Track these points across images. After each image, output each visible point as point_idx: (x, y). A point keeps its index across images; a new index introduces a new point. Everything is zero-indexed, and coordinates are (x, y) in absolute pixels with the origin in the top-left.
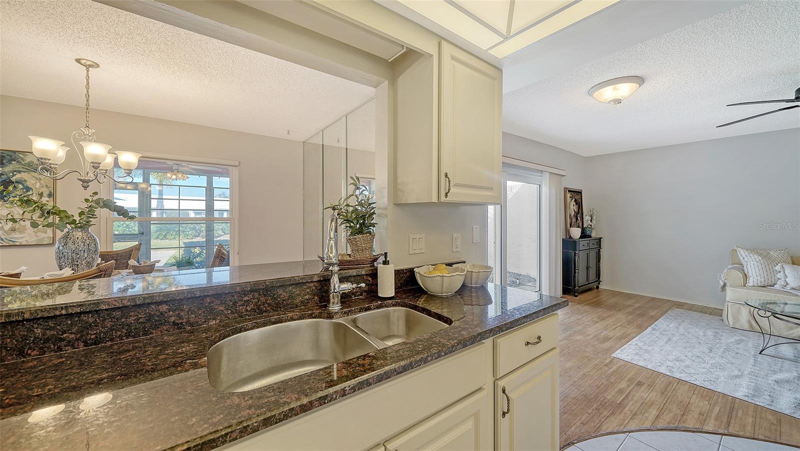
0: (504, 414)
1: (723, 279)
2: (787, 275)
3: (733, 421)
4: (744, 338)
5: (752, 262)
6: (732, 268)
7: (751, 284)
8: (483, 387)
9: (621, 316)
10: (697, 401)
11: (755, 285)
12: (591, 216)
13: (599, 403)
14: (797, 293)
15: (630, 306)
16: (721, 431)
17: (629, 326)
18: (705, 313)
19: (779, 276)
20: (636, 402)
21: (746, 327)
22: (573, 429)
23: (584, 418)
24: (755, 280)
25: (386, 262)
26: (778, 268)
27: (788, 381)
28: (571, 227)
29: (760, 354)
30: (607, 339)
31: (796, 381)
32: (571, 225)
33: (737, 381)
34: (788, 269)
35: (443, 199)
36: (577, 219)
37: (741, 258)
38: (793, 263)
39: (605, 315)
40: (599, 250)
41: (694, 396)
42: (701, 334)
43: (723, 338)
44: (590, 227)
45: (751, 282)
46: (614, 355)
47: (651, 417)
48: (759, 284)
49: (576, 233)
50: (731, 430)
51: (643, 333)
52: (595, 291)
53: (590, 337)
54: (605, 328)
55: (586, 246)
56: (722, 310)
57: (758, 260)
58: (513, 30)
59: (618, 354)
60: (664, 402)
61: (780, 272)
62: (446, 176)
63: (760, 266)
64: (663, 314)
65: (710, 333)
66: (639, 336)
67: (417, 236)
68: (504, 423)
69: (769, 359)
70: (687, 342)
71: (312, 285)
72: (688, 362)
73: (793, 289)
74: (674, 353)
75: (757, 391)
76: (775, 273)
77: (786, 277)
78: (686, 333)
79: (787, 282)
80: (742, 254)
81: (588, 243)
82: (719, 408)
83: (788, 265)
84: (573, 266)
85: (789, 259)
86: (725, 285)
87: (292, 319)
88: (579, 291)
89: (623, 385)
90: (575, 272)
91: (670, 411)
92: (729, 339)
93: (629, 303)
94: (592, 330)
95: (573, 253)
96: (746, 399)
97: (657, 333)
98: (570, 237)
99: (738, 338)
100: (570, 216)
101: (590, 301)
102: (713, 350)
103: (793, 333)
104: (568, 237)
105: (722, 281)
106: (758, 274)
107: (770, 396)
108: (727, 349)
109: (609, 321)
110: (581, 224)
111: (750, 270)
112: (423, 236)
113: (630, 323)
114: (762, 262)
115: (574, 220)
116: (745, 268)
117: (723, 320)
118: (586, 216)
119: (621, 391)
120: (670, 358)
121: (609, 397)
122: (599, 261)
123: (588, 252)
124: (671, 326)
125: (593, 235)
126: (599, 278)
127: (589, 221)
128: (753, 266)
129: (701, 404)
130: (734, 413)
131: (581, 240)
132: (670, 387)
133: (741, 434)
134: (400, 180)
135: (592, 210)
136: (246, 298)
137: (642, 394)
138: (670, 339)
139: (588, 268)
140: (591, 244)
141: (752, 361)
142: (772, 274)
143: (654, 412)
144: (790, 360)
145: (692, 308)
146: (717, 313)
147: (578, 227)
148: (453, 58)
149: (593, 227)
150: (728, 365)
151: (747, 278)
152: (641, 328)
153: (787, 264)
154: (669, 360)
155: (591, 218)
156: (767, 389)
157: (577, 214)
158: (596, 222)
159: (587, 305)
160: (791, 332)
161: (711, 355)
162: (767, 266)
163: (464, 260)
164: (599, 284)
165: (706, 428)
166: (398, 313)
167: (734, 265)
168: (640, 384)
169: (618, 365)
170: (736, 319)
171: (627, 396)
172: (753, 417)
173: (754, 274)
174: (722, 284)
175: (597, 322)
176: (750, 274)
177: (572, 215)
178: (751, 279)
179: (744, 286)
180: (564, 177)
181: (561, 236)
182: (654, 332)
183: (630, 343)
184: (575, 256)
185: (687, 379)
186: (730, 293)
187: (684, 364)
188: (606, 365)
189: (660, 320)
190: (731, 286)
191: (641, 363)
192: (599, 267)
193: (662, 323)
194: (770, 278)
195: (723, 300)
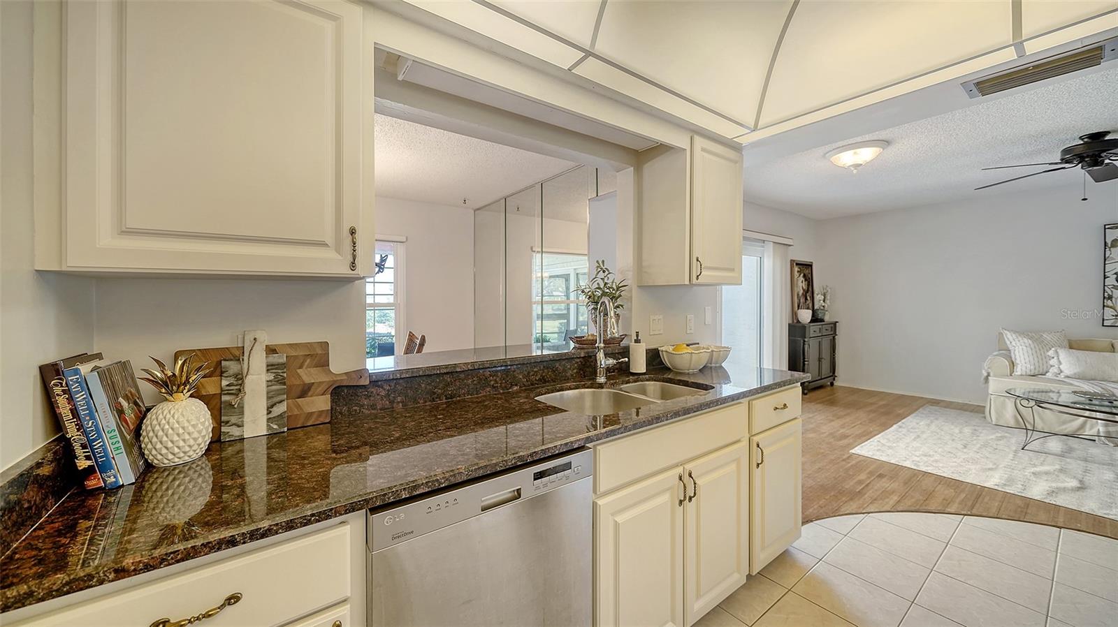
0: (758, 465)
1: (986, 368)
2: (1062, 361)
3: (977, 505)
4: (1006, 434)
5: (1020, 347)
6: (997, 355)
7: (1019, 373)
8: (742, 440)
9: (862, 415)
10: (942, 490)
11: (1024, 373)
12: (824, 295)
13: (836, 491)
14: (1071, 382)
15: (872, 404)
16: (963, 512)
17: (870, 425)
18: (966, 410)
19: (1052, 362)
20: (876, 490)
21: (1012, 423)
22: (811, 510)
23: (821, 502)
24: (1024, 369)
25: (637, 341)
26: (1051, 353)
27: (1047, 473)
28: (798, 309)
29: (1023, 449)
30: (845, 437)
31: (1056, 473)
32: (798, 306)
33: (991, 473)
34: (1063, 354)
35: (694, 281)
36: (806, 299)
37: (1008, 343)
38: (1071, 347)
39: (842, 413)
40: (834, 337)
41: (940, 486)
42: (957, 431)
43: (982, 435)
44: (822, 308)
45: (1018, 371)
46: (853, 451)
47: (892, 502)
48: (1029, 373)
49: (805, 316)
50: (974, 511)
51: (886, 431)
52: (829, 388)
53: (825, 435)
54: (843, 426)
55: (818, 331)
56: (984, 407)
57: (1027, 345)
58: (761, 124)
59: (857, 450)
60: (907, 490)
61: (1053, 358)
62: (698, 260)
63: (1030, 352)
64: (912, 413)
65: (967, 430)
66: (882, 434)
67: (656, 317)
68: (757, 473)
69: (1031, 454)
70: (940, 439)
71: (578, 360)
72: (937, 457)
73: (1068, 377)
74: (922, 450)
75: (1010, 481)
76: (1048, 358)
77: (1060, 363)
78: (939, 431)
79: (1061, 370)
80: (1009, 337)
81: (820, 329)
82: (964, 495)
83: (1063, 350)
84: (802, 358)
85: (1066, 343)
86: (989, 375)
87: (570, 389)
88: (810, 387)
89: (863, 476)
90: (804, 364)
91: (912, 497)
92: (987, 436)
93: (870, 401)
94: (826, 429)
95: (802, 341)
96: (996, 487)
97: (904, 431)
98: (798, 321)
99: (1000, 435)
100: (798, 295)
101: (824, 400)
102: (968, 446)
103: (1066, 429)
104: (795, 321)
105: (986, 371)
106: (1027, 360)
107: (1023, 485)
108: (985, 445)
109: (848, 419)
110: (811, 305)
111: (1017, 357)
112: (661, 317)
113: (871, 421)
114: (1032, 346)
115: (802, 300)
116: (1012, 354)
117: (985, 417)
118: (818, 295)
119: (860, 482)
120: (917, 453)
121: (847, 487)
122: (834, 351)
123: (820, 340)
124: (921, 424)
125: (827, 318)
126: (834, 373)
127: (822, 302)
128: (1022, 351)
129: (946, 492)
130: (980, 499)
131: (811, 324)
132: (915, 478)
133: (984, 514)
134: (644, 264)
135: (825, 287)
136: (535, 370)
137: (884, 484)
138: (918, 436)
139: (820, 360)
140: (824, 330)
141: (1011, 456)
142: (1044, 360)
143: (895, 498)
144: (1056, 455)
145: (949, 405)
146: (978, 410)
147: (808, 308)
148: (703, 150)
149: (826, 309)
150: (983, 460)
151: (1014, 366)
152: (885, 426)
153: (1062, 348)
154: (916, 456)
155: (825, 298)
156: (1021, 479)
157: (806, 292)
158: (830, 302)
159: (820, 403)
160: (1064, 427)
161: (965, 450)
162: (1038, 351)
163: (697, 342)
164: (834, 379)
165: (949, 510)
166: (653, 386)
167: (1001, 352)
168: (881, 476)
169: (857, 460)
170: (999, 415)
171: (867, 485)
172: (1000, 502)
173: (1023, 362)
174: (986, 374)
175: (833, 421)
176: (1018, 361)
177: (800, 294)
178: (1019, 367)
179: (1011, 375)
180: (792, 247)
181: (786, 320)
182: (900, 430)
183: (871, 440)
184: (804, 344)
185: (934, 472)
186: (994, 385)
187: (932, 459)
188: (844, 460)
189: (909, 417)
190: (995, 376)
191: (884, 459)
192: (834, 358)
193: (910, 421)
194: (1041, 365)
195: (986, 394)
